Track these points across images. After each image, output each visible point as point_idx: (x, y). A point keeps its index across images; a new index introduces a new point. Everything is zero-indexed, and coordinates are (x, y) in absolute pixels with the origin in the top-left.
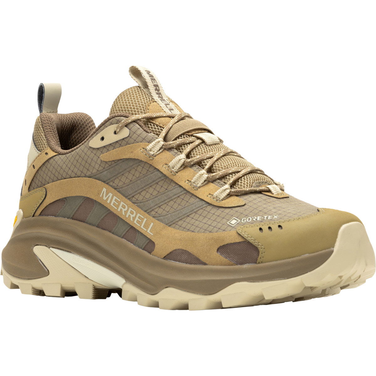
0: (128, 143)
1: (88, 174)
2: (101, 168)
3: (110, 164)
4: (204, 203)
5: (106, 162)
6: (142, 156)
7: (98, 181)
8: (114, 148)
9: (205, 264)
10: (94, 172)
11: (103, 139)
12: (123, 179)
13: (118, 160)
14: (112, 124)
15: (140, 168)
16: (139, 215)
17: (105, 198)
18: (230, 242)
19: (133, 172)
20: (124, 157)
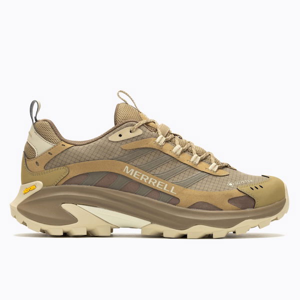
0: (143, 138)
1: (111, 157)
2: (122, 154)
3: (129, 151)
4: (205, 174)
5: (126, 150)
6: (155, 146)
7: (120, 162)
8: (132, 141)
9: (222, 210)
10: (115, 156)
11: (120, 135)
12: (141, 160)
13: (136, 149)
14: (127, 126)
15: (153, 154)
16: (159, 182)
17: (127, 172)
18: (236, 196)
19: (148, 156)
20: (142, 147)
